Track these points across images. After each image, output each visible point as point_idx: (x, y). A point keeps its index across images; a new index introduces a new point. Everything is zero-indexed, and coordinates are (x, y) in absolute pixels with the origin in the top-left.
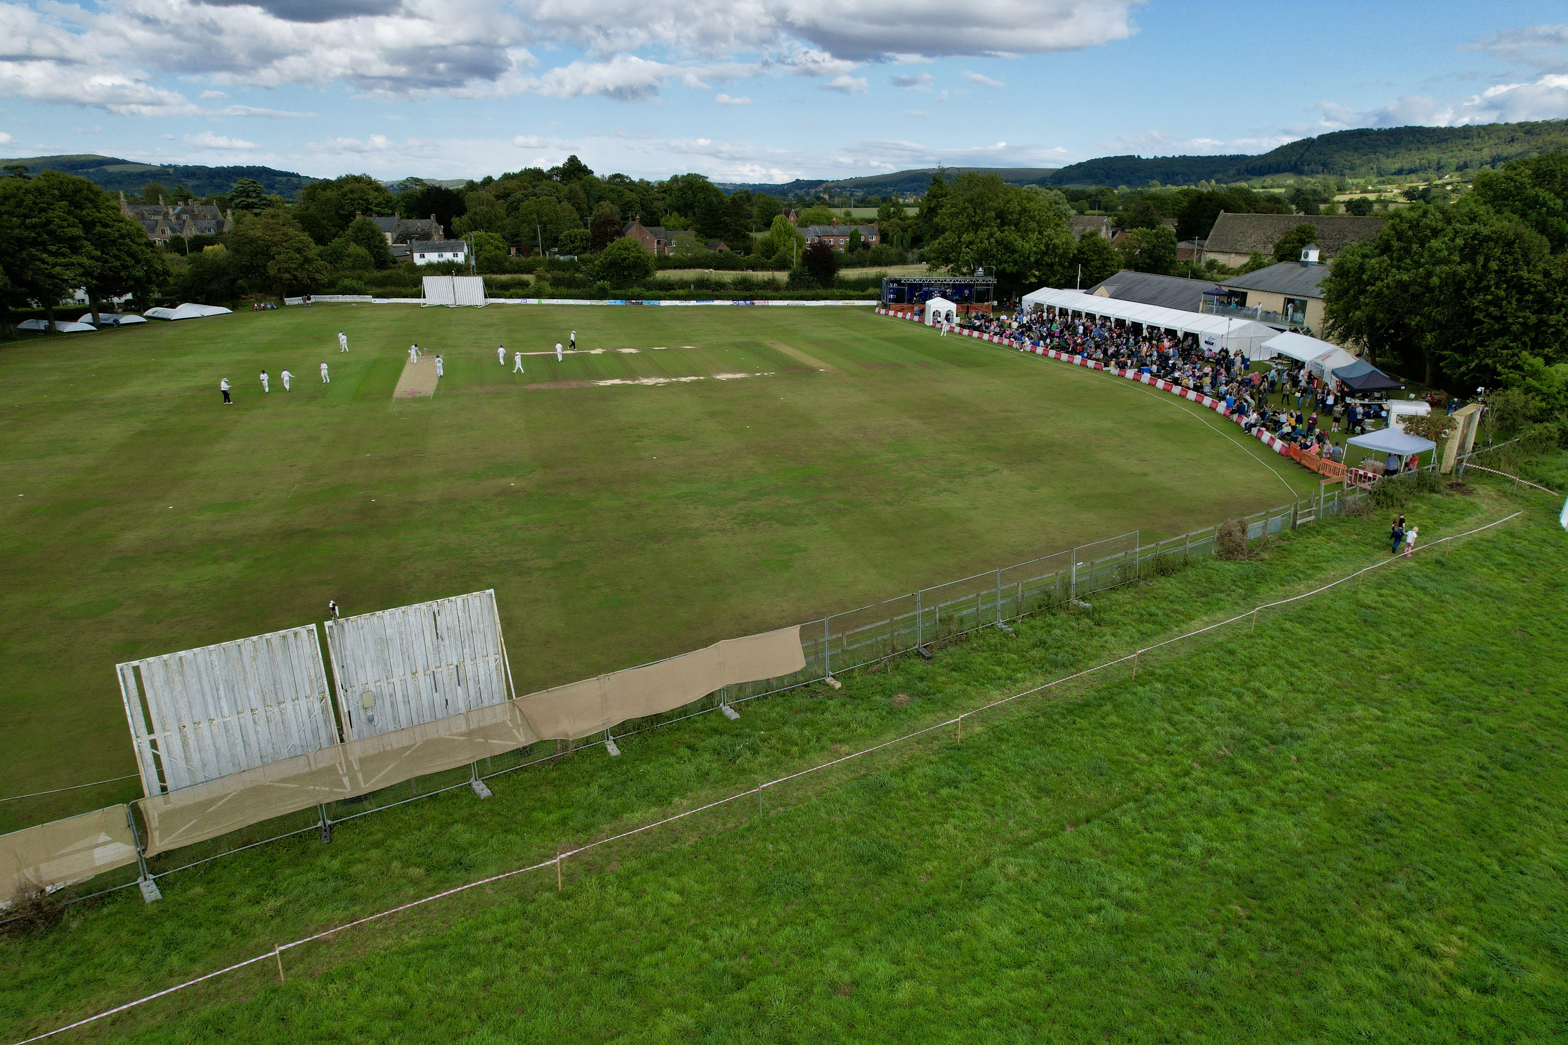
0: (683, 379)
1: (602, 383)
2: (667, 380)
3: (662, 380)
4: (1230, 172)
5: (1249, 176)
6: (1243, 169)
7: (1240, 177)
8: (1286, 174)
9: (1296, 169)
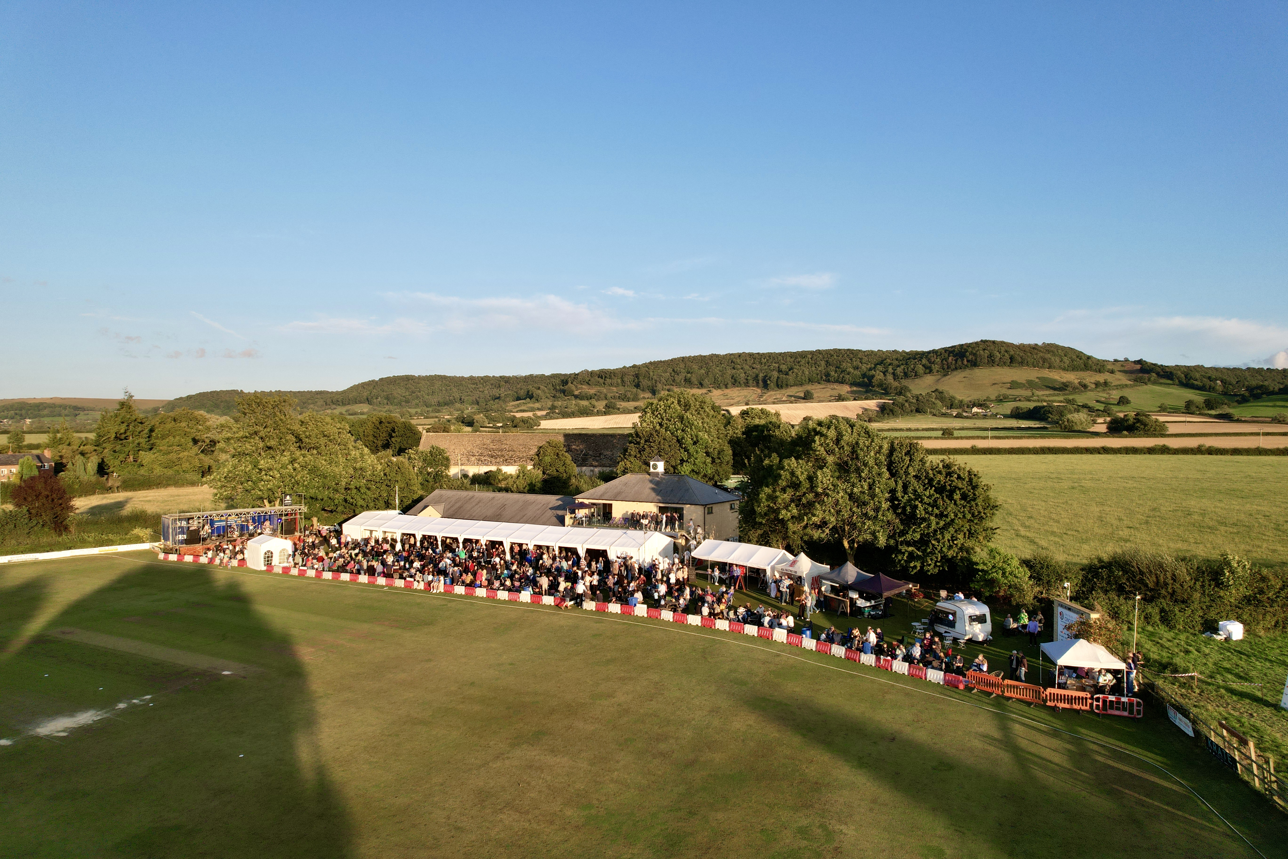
4: (319, 403)
5: (334, 406)
6: (329, 401)
7: (328, 407)
8: (362, 405)
9: (368, 401)
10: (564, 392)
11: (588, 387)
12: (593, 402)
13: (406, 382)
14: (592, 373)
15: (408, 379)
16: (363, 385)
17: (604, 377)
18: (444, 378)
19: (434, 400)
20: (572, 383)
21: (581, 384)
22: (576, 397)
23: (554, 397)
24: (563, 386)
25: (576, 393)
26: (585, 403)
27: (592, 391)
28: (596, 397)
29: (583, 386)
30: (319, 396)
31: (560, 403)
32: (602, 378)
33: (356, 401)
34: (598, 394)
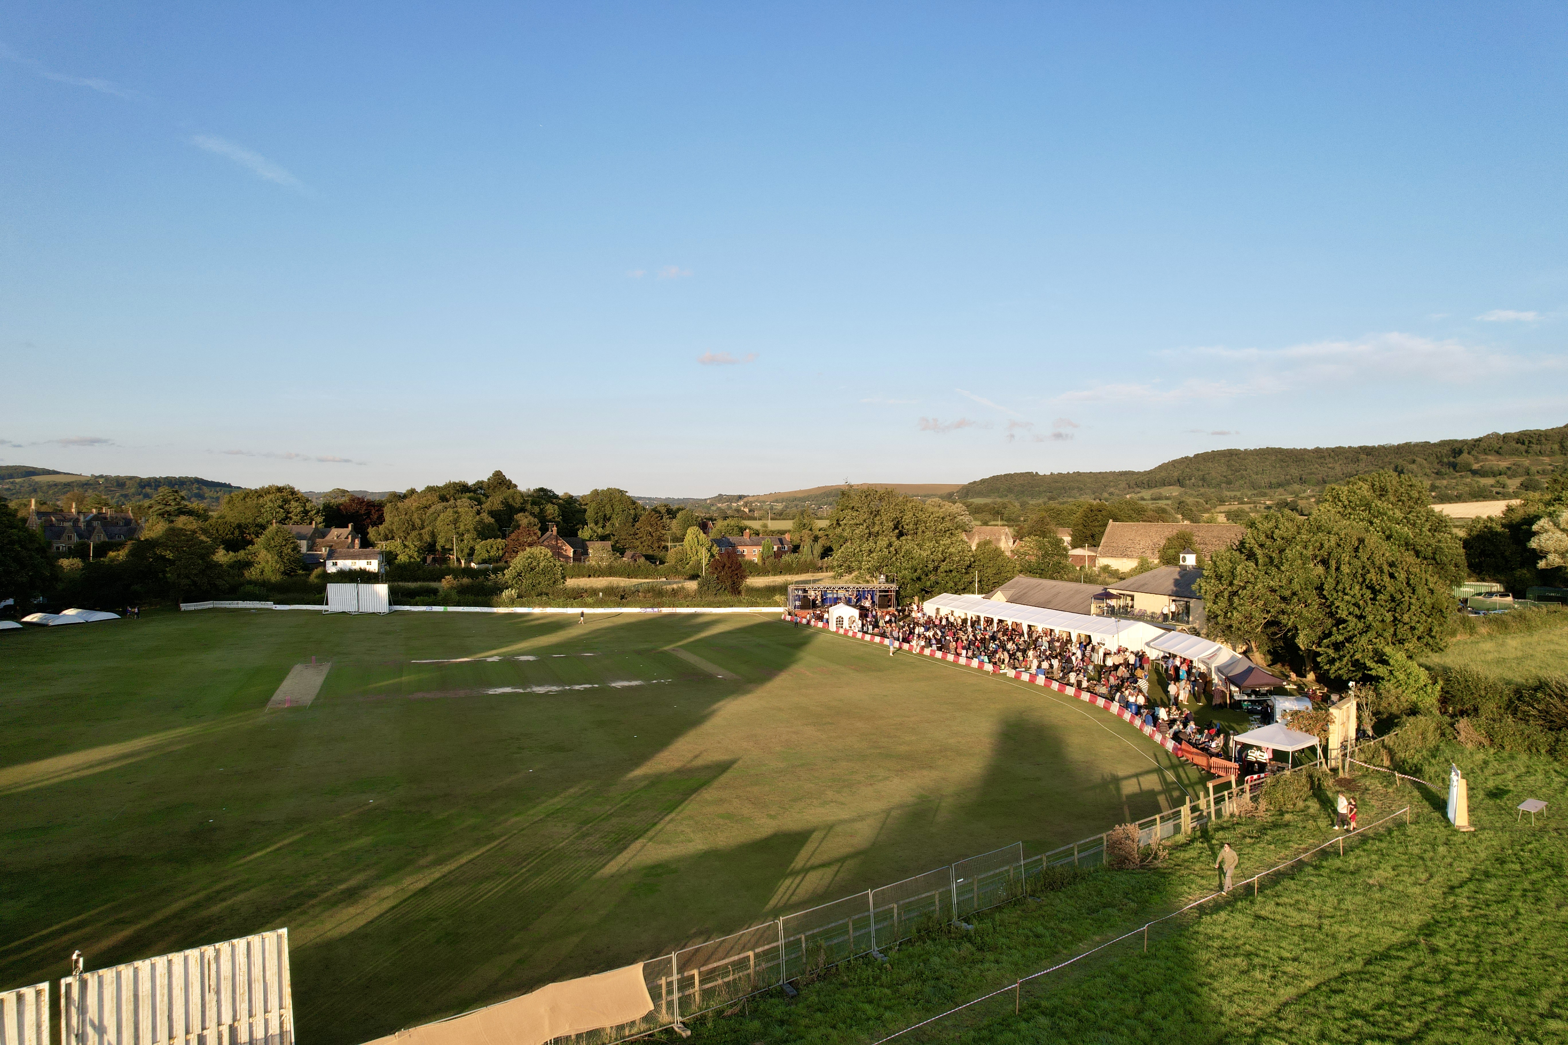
0: (577, 687)
1: (491, 692)
2: (560, 688)
3: (555, 688)
4: (1121, 486)
5: (1138, 489)
6: (1132, 483)
7: (1131, 490)
8: (1171, 487)
9: (1180, 482)
10: (1454, 466)
11: (1498, 457)
12: (1503, 479)
13: (1227, 459)
14: (1506, 438)
15: (1231, 455)
16: (1174, 464)
17: (1527, 443)
18: (1279, 451)
19: (1263, 480)
20: (1469, 453)
21: (1486, 454)
22: (1475, 473)
23: (1437, 473)
24: (1454, 457)
25: (1475, 467)
26: (1489, 481)
27: (1503, 464)
28: (1509, 473)
29: (1489, 457)
30: (1123, 478)
31: (1445, 482)
32: (1523, 443)
33: (1164, 483)
34: (1514, 467)
